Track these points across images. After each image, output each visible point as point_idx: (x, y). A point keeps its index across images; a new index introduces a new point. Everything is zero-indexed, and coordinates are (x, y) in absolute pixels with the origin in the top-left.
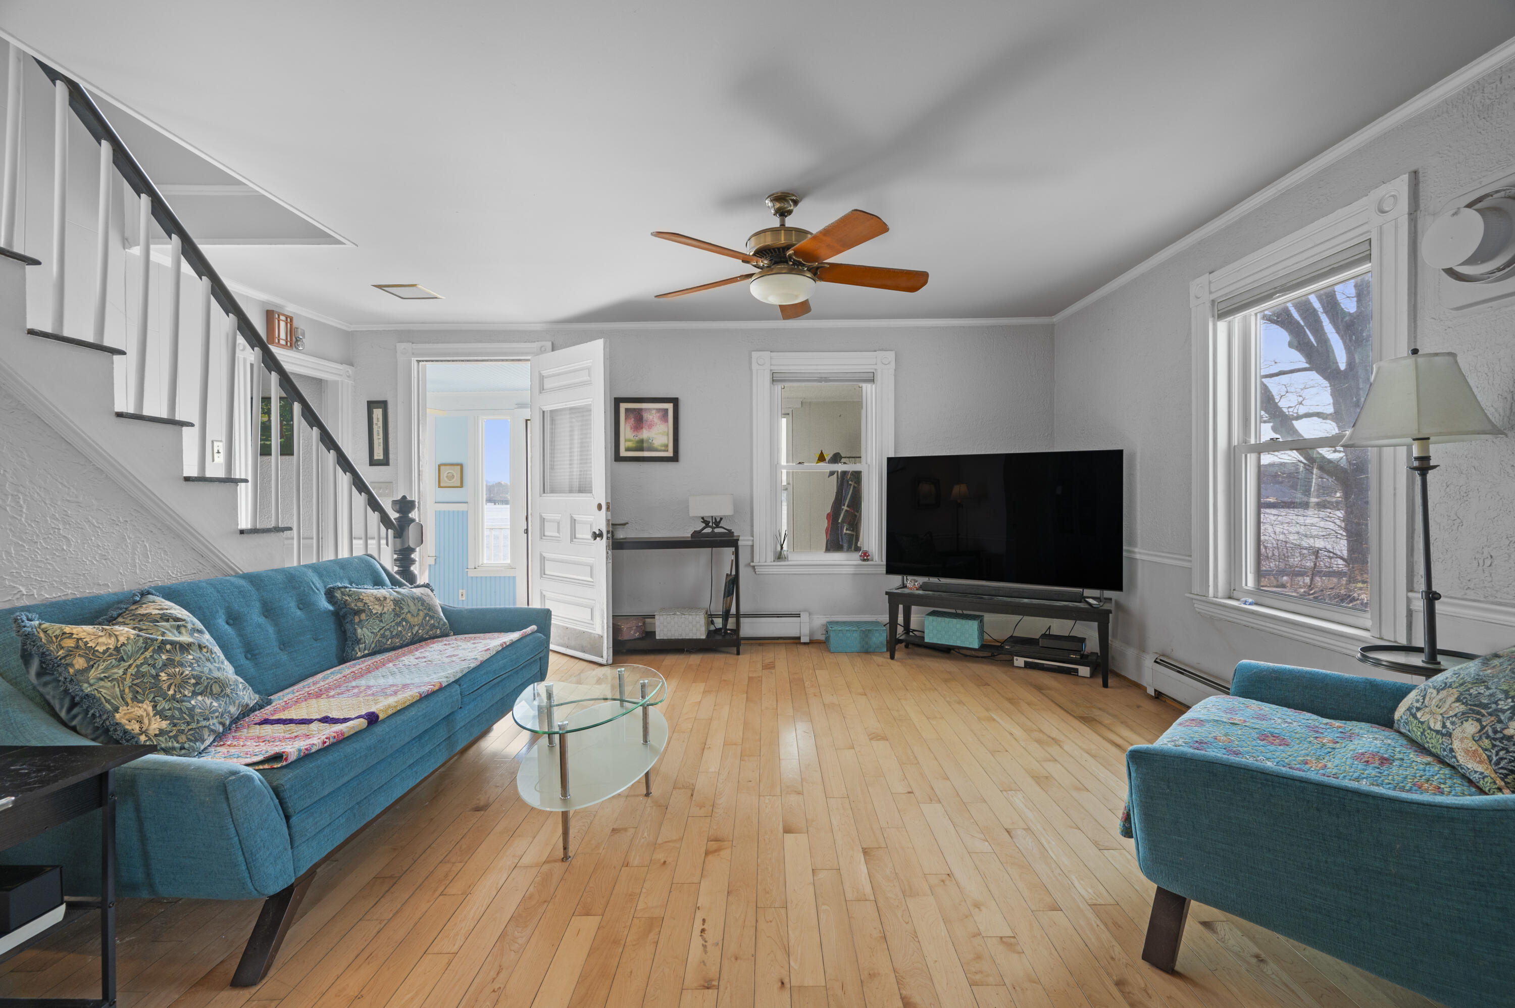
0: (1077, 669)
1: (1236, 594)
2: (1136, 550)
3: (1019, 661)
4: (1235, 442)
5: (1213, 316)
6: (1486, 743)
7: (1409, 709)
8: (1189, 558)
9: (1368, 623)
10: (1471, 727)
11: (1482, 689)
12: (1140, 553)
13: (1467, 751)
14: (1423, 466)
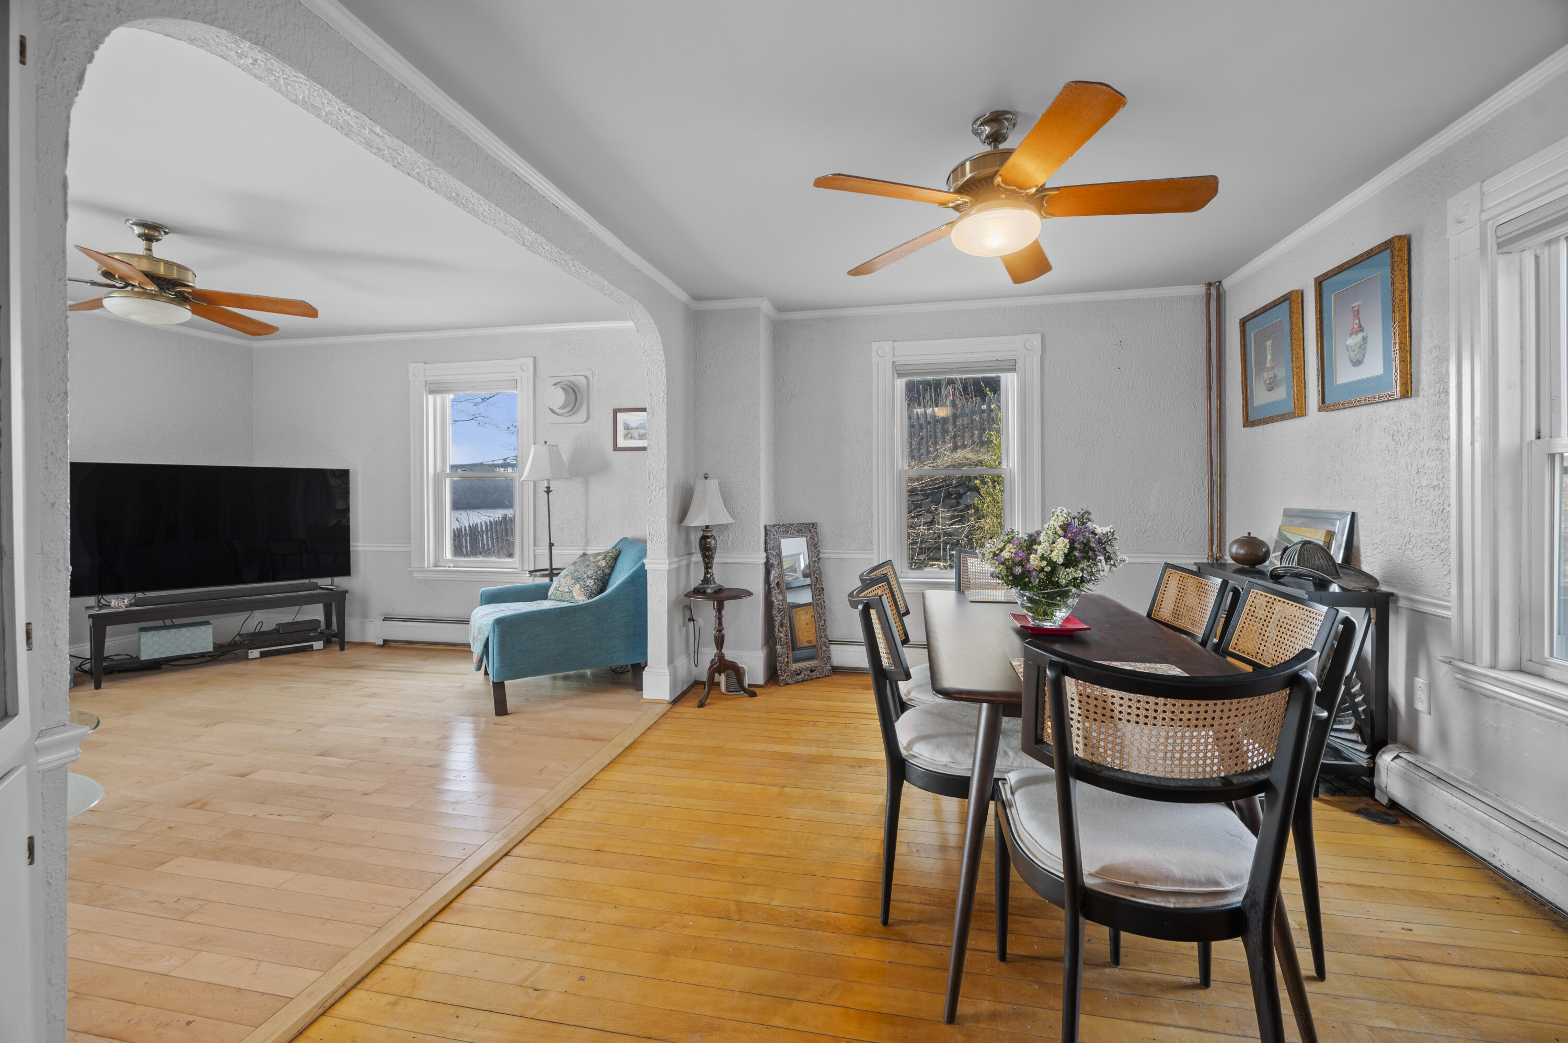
0: (312, 645)
1: (440, 564)
2: (359, 544)
3: (255, 653)
4: (438, 470)
5: (426, 391)
6: (583, 589)
7: (555, 588)
8: (409, 545)
9: (517, 565)
10: (578, 586)
11: (577, 573)
12: (363, 546)
13: (578, 595)
14: (548, 491)
